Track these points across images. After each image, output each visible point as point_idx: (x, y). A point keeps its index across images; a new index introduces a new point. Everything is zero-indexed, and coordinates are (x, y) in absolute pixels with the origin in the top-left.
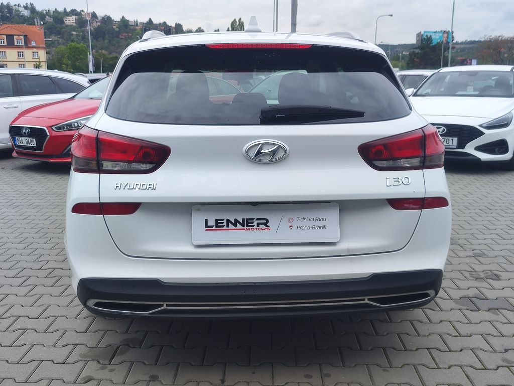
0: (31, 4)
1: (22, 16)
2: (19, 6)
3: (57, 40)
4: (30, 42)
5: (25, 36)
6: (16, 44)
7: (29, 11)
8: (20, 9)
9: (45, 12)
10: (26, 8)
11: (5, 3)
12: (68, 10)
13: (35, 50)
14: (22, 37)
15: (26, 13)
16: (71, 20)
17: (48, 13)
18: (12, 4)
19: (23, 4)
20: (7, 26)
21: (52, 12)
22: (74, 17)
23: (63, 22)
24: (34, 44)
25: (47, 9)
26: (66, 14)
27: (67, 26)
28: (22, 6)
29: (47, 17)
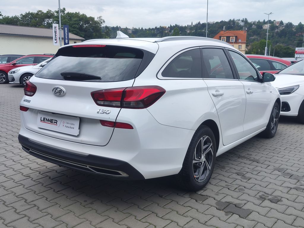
0: (246, 19)
1: (239, 26)
2: (239, 20)
3: (257, 38)
4: (238, 40)
5: (236, 37)
6: (230, 41)
7: (244, 23)
8: (239, 22)
9: (252, 23)
10: (243, 21)
11: (232, 19)
12: (266, 21)
13: (240, 44)
14: (235, 37)
15: (242, 24)
16: (267, 27)
17: (254, 23)
18: (236, 20)
19: (241, 19)
20: (228, 31)
21: (256, 22)
22: (269, 25)
23: (262, 28)
24: (240, 41)
25: (254, 21)
26: (265, 23)
27: (264, 30)
28: (241, 20)
29: (253, 25)
